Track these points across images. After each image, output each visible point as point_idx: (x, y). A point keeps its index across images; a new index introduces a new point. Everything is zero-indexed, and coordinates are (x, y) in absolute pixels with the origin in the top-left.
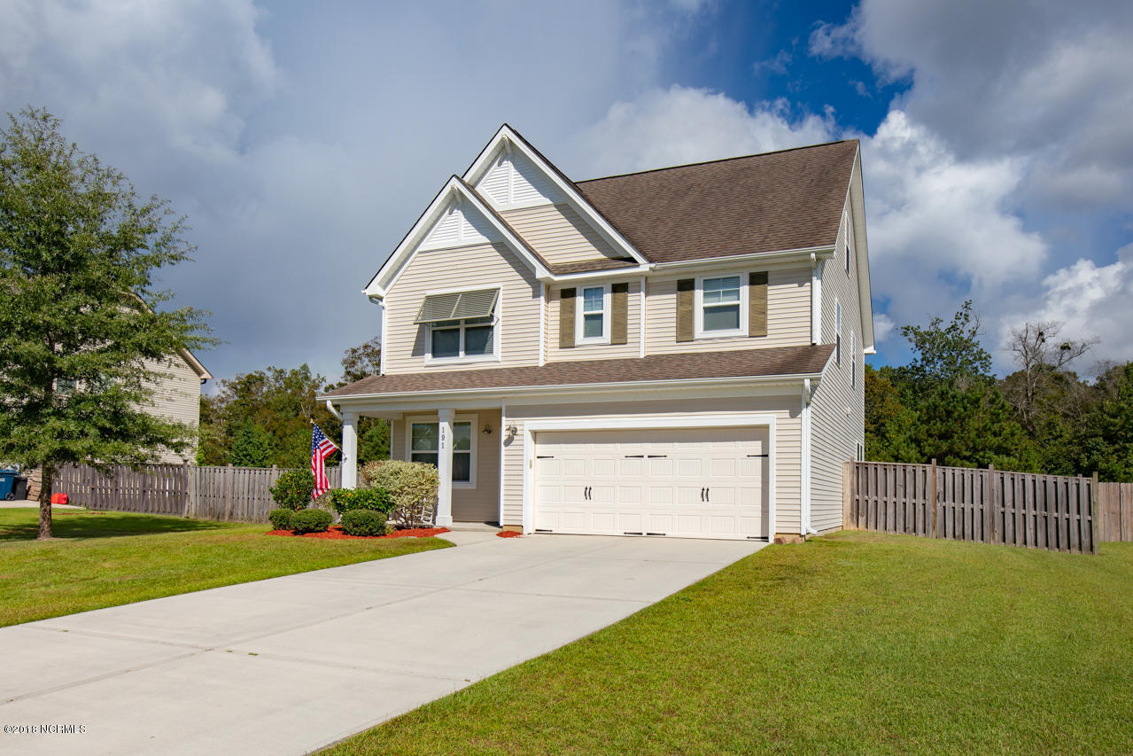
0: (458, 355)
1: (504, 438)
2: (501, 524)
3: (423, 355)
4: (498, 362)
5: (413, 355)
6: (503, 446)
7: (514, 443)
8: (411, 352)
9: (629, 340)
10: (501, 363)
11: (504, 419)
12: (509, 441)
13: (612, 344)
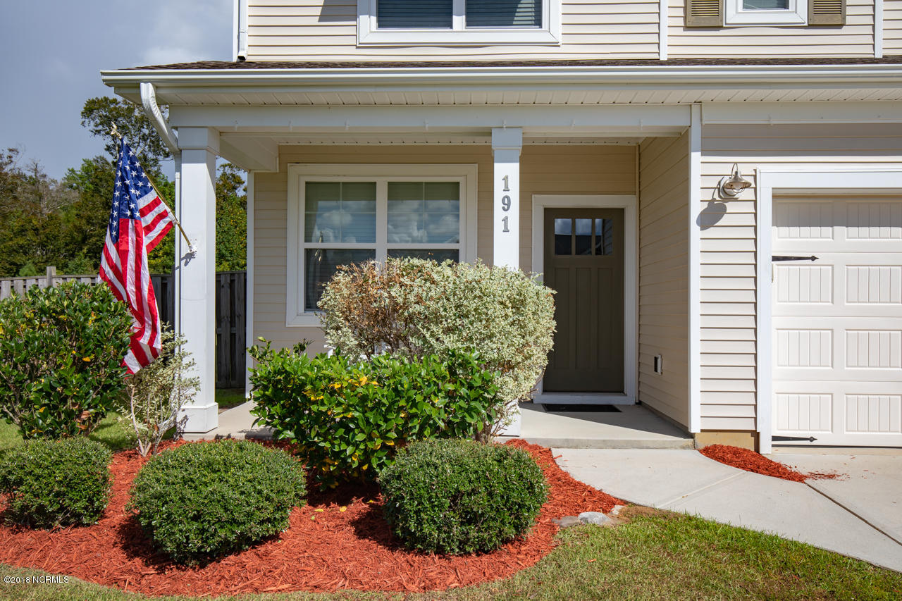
0: (450, 26)
1: (697, 207)
2: (695, 427)
3: (354, 17)
4: (555, 45)
5: (323, 17)
6: (695, 229)
7: (725, 220)
8: (318, 11)
9: (849, 20)
10: (563, 49)
11: (696, 158)
12: (712, 216)
13: (810, 26)
